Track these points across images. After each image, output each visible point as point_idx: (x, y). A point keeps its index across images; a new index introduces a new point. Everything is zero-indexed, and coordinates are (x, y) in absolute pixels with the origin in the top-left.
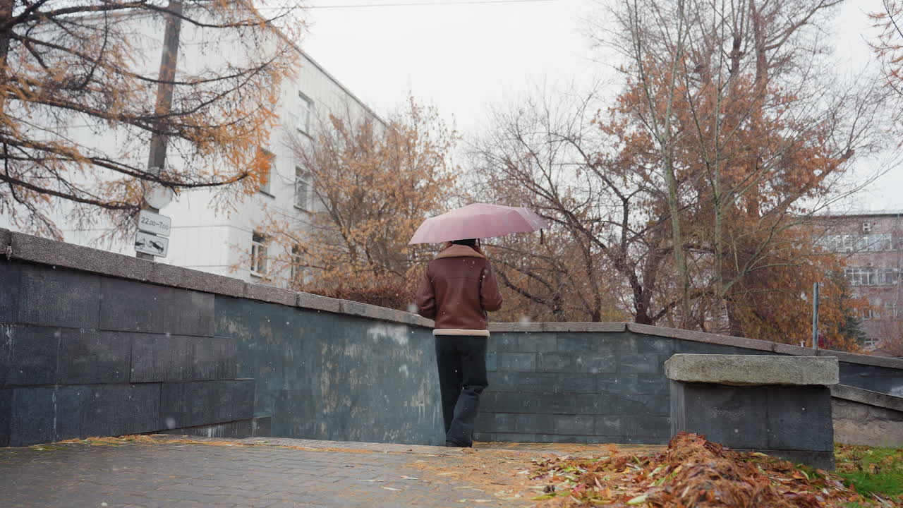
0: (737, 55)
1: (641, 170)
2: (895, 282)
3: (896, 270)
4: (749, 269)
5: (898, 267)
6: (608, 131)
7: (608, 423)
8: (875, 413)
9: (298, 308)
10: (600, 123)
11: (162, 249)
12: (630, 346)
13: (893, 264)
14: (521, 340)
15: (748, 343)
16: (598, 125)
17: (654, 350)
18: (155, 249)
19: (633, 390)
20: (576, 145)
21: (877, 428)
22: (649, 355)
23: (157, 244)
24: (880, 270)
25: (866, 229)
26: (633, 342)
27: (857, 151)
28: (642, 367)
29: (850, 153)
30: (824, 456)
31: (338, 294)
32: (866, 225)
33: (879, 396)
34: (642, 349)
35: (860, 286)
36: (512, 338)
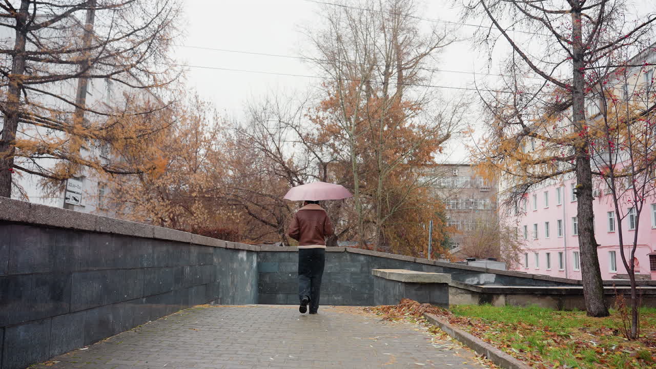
0: (387, 74)
1: (333, 146)
2: (471, 208)
3: (472, 200)
4: (395, 210)
5: (473, 198)
6: (314, 121)
7: (336, 298)
8: (459, 291)
9: (226, 248)
10: (310, 116)
11: (78, 201)
12: (347, 259)
13: (470, 196)
14: (291, 255)
15: (403, 257)
16: (309, 118)
17: (359, 261)
18: (74, 201)
19: (348, 281)
20: (296, 130)
21: (460, 298)
22: (356, 264)
23: (76, 198)
24: (462, 200)
25: (455, 173)
26: (348, 257)
27: (453, 135)
28: (353, 269)
29: (448, 136)
30: (447, 305)
31: (194, 231)
32: (455, 171)
33: (461, 284)
34: (352, 261)
35: (451, 210)
36: (287, 255)
